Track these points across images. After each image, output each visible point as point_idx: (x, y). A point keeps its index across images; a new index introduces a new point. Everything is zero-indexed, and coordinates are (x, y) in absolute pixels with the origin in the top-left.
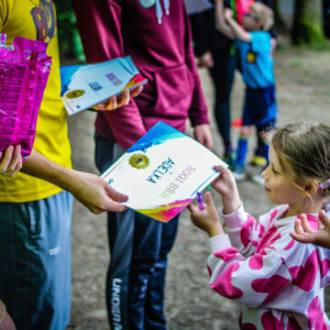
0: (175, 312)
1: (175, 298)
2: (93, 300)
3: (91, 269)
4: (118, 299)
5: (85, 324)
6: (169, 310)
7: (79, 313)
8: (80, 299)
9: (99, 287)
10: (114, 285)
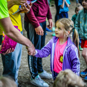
0: (45, 65)
1: (45, 62)
2: (25, 63)
3: (24, 56)
4: (31, 61)
5: (23, 68)
6: (44, 65)
7: (22, 66)
8: (22, 63)
10: (30, 57)
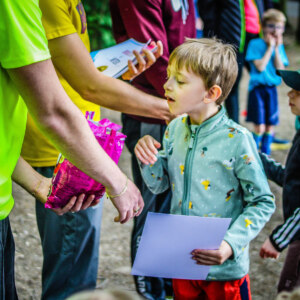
2: (119, 258)
5: (112, 277)
7: (107, 269)
9: (125, 248)
